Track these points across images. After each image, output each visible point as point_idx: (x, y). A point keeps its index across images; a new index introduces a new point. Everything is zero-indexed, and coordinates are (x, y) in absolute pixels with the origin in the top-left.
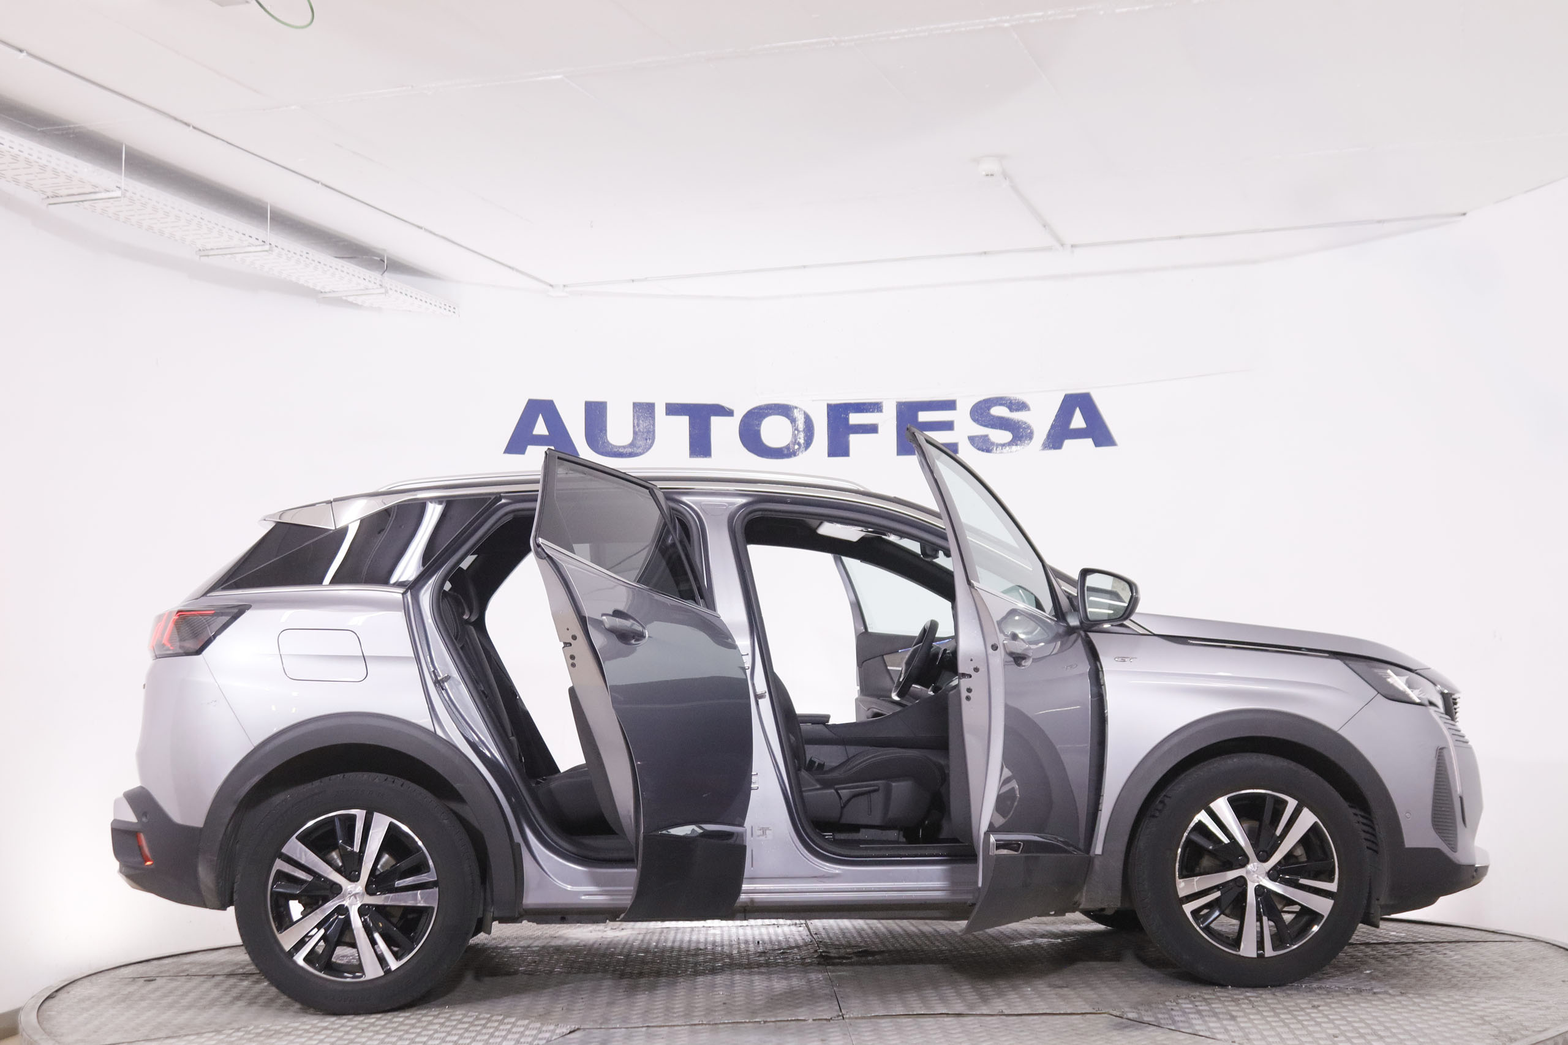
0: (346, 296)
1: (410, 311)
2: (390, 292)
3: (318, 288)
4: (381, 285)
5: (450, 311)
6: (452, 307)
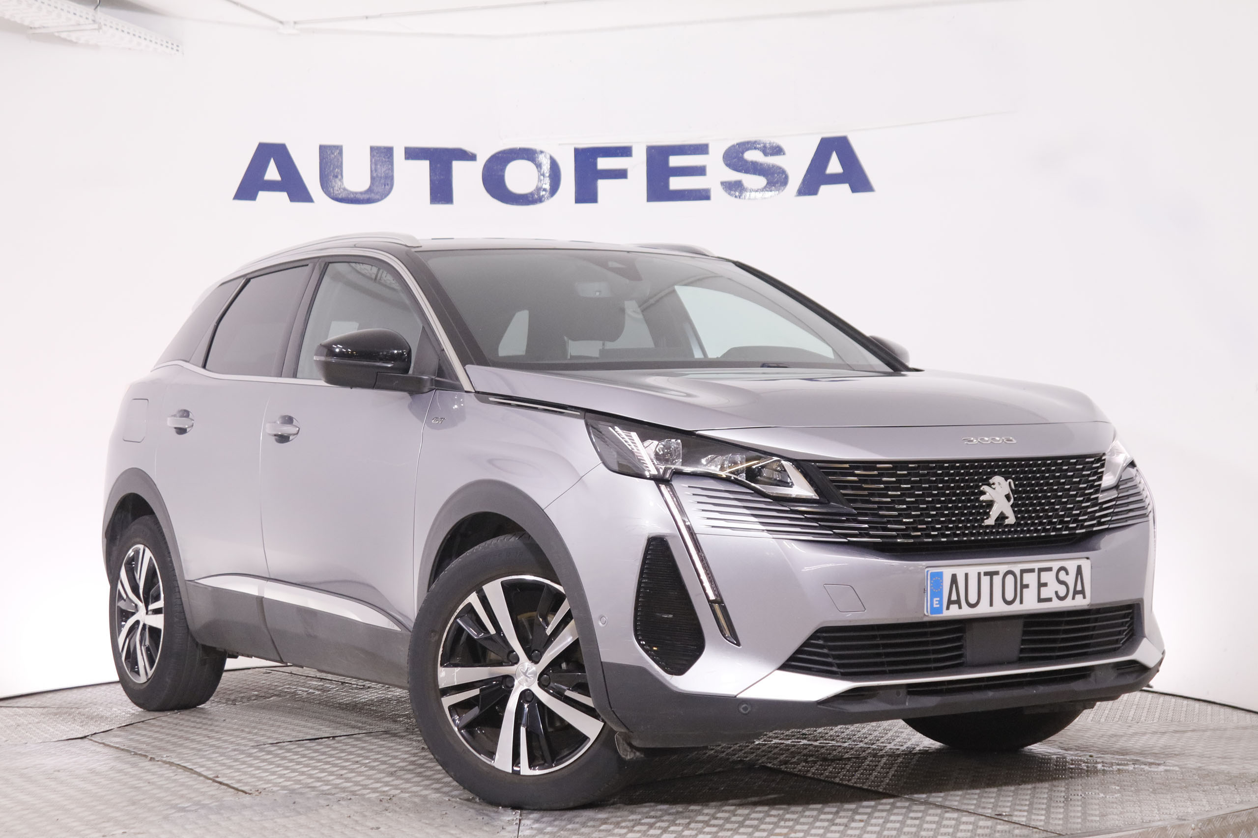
0: (58, 32)
1: (130, 49)
2: (103, 27)
3: (26, 23)
4: (94, 21)
5: (172, 48)
6: (175, 45)
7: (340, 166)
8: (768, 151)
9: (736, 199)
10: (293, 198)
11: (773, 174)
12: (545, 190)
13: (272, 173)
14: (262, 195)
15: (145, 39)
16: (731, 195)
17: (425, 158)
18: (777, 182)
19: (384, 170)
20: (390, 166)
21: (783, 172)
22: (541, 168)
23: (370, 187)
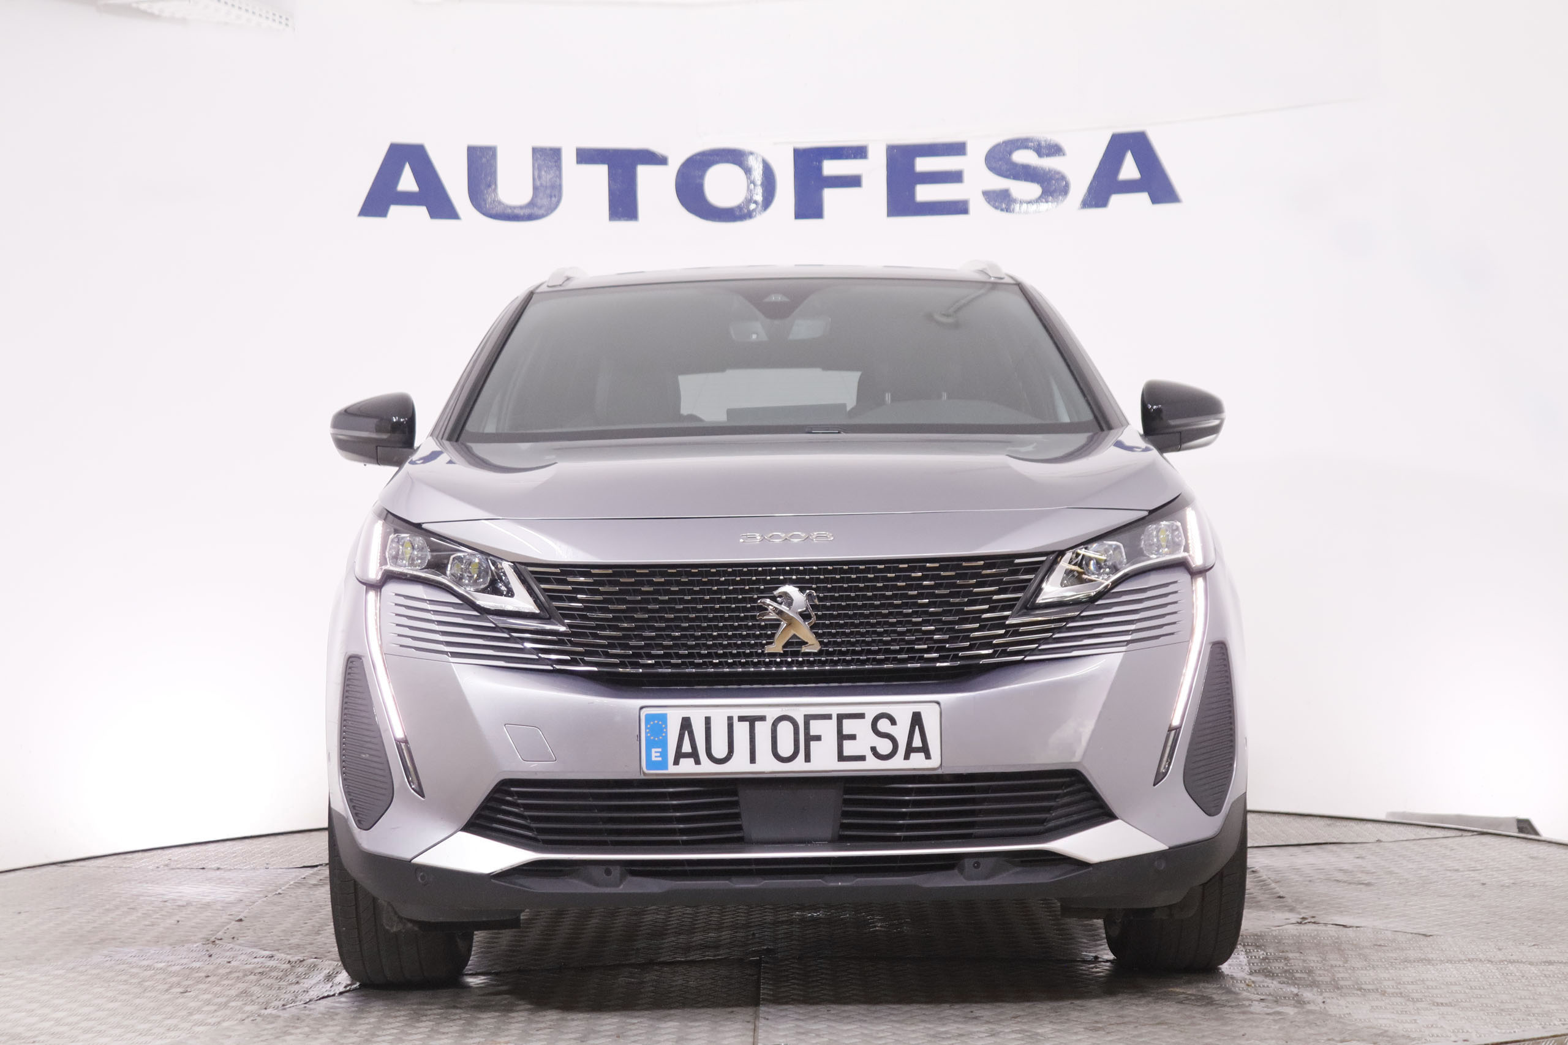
5: (280, 23)
6: (284, 18)
7: (494, 174)
8: (1044, 151)
9: (1002, 212)
10: (434, 214)
11: (1051, 179)
12: (756, 202)
13: (407, 182)
14: (394, 210)
15: (247, 11)
16: (996, 208)
17: (602, 162)
18: (1055, 191)
19: (549, 177)
20: (557, 173)
21: (1063, 178)
22: (750, 174)
23: (532, 199)
